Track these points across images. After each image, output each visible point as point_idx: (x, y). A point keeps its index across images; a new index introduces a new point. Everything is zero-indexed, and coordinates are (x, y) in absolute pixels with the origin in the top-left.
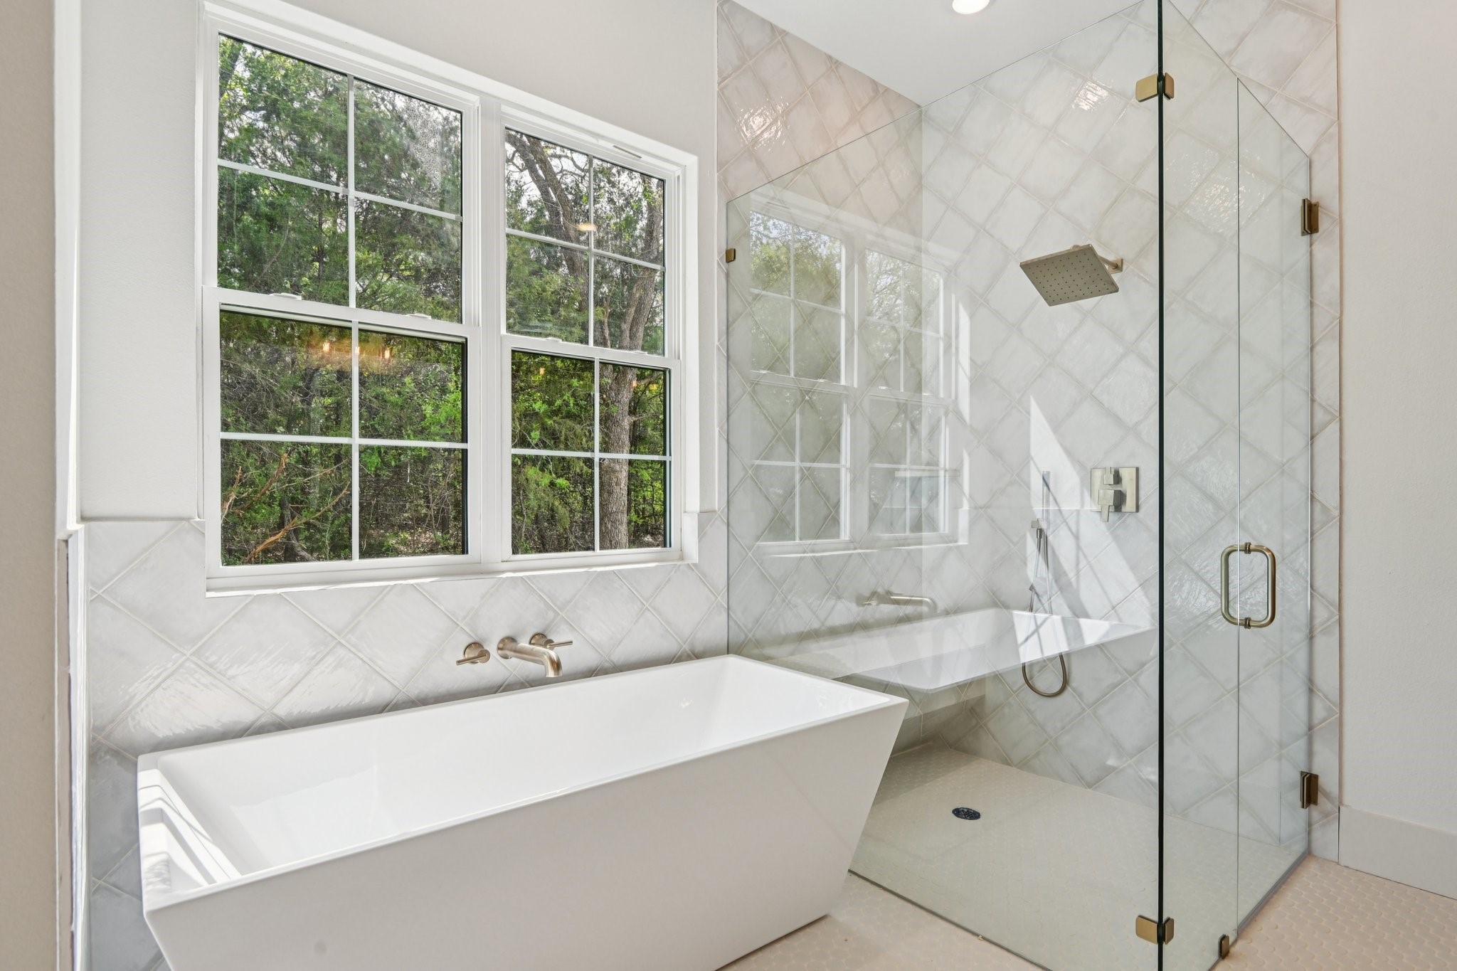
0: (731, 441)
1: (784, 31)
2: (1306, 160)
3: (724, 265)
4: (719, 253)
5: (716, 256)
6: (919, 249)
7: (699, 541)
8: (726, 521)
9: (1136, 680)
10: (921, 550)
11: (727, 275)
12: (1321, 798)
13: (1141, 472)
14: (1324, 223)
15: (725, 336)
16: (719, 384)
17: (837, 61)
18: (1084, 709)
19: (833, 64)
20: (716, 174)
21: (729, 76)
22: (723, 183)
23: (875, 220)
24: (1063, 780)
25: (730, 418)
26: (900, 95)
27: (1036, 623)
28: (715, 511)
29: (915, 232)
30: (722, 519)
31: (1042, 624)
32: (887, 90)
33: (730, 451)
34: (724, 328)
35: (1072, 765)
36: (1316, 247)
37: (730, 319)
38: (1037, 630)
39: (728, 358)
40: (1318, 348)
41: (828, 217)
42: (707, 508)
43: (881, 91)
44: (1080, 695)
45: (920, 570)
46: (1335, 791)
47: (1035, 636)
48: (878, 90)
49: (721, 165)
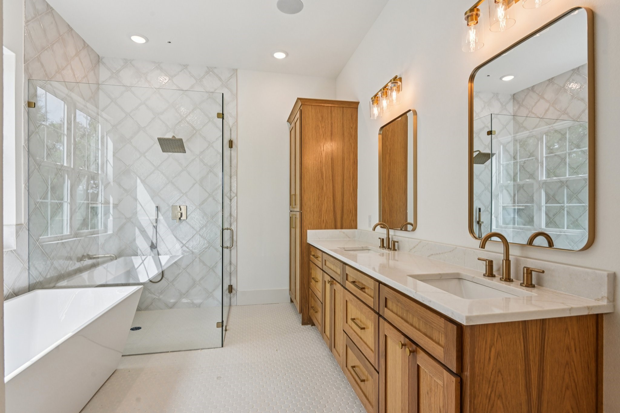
0: (30, 191)
1: (52, 8)
2: (229, 129)
3: (27, 108)
4: (25, 102)
5: (23, 104)
6: (98, 114)
7: (16, 239)
8: (28, 229)
9: (186, 271)
10: (98, 237)
11: (28, 113)
12: (233, 291)
13: (188, 207)
14: (234, 146)
15: (27, 142)
16: (24, 164)
17: (71, 28)
18: (169, 284)
19: (70, 29)
20: (23, 65)
21: (30, 21)
22: (27, 69)
23: (84, 99)
24: (161, 309)
25: (31, 180)
26: (92, 49)
27: (142, 260)
28: (22, 224)
29: (97, 107)
30: (26, 228)
31: (145, 260)
32: (88, 46)
33: (30, 197)
34: (27, 138)
35: (165, 303)
36: (232, 152)
37: (30, 134)
38: (143, 262)
39: (29, 151)
40: (232, 177)
41: (67, 95)
42: (19, 223)
43: (86, 45)
44: (168, 280)
45: (98, 245)
46: (236, 288)
47: (143, 264)
48: (85, 45)
49: (25, 62)
